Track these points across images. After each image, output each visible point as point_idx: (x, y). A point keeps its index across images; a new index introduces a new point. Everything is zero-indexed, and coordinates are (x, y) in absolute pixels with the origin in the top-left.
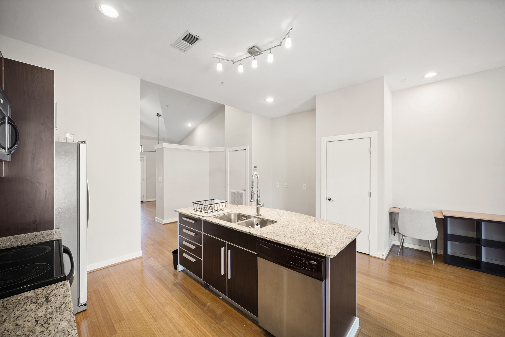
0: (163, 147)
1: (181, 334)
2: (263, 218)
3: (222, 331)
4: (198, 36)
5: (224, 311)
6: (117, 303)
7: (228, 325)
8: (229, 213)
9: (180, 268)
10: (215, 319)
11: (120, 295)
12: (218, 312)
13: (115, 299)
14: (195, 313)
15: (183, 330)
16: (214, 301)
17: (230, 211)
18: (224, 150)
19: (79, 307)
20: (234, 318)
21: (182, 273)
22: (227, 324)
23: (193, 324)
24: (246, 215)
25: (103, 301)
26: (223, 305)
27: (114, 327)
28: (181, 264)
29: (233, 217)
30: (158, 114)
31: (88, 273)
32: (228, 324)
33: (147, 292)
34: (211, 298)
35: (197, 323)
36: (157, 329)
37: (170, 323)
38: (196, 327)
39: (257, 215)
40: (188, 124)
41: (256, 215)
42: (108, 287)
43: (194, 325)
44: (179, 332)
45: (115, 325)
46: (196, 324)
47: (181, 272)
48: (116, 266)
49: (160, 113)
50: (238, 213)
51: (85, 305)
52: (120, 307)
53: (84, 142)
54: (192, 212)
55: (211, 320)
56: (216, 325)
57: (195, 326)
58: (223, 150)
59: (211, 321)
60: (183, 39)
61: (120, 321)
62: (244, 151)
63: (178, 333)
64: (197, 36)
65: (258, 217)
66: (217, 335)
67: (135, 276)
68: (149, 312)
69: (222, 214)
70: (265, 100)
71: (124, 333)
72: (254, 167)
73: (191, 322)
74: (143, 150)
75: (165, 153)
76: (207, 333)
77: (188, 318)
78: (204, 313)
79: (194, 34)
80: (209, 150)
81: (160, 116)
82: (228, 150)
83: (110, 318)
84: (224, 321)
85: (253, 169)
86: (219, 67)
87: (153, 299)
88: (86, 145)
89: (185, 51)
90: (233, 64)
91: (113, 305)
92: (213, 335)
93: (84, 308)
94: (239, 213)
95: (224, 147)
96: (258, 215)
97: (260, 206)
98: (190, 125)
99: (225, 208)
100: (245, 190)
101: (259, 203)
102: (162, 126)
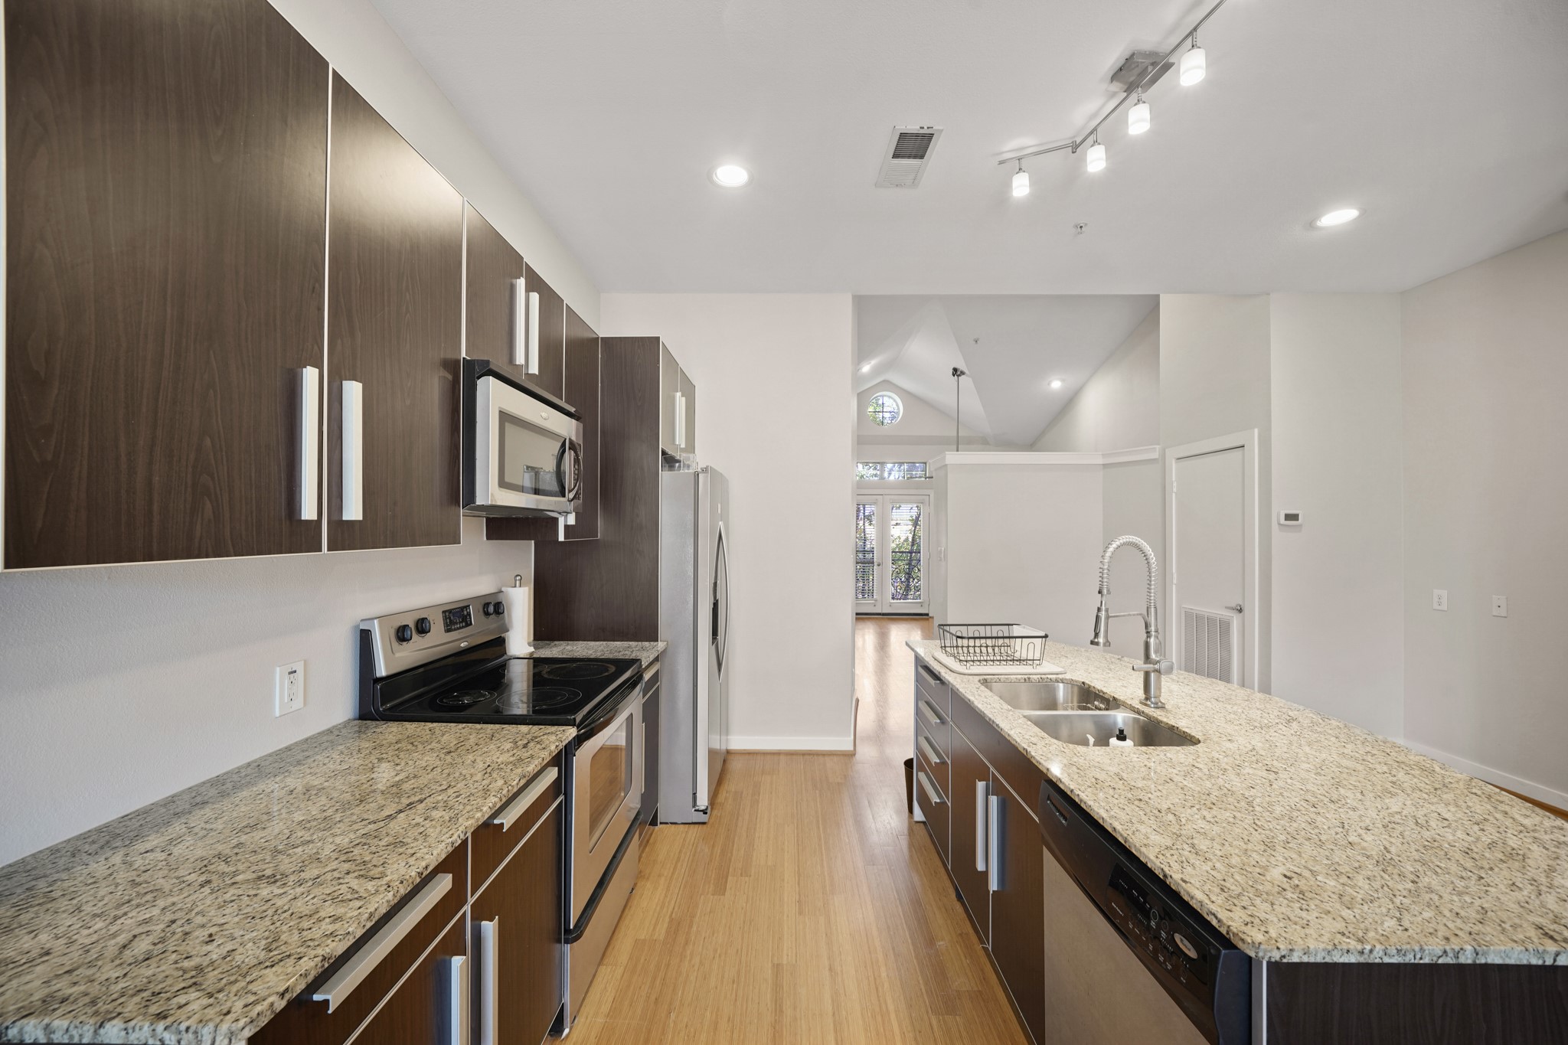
0: (947, 462)
1: (832, 975)
2: (1157, 719)
3: (935, 1040)
4: (926, 128)
5: (976, 989)
6: (757, 835)
7: (961, 1036)
8: (1049, 676)
10: (937, 996)
11: (769, 821)
12: (957, 983)
13: (758, 825)
14: (893, 949)
15: (842, 971)
16: (961, 946)
17: (1058, 670)
18: (1157, 457)
19: (695, 810)
20: (993, 1030)
21: (922, 829)
22: (960, 1032)
23: (873, 972)
24: (1106, 696)
25: (738, 819)
26: (982, 970)
27: (726, 882)
28: (917, 800)
29: (1061, 691)
30: (956, 372)
32: (964, 1034)
33: (820, 840)
34: (959, 932)
35: (884, 975)
36: (794, 931)
37: (824, 936)
38: (875, 983)
39: (1146, 705)
40: (1050, 383)
41: (1141, 703)
42: (759, 794)
43: (874, 975)
44: (830, 969)
45: (730, 878)
46: (880, 976)
47: (922, 824)
48: (794, 757)
49: (962, 367)
50: (1083, 683)
51: (704, 812)
52: (755, 847)
55: (923, 990)
56: (927, 1012)
57: (875, 979)
58: (1155, 455)
59: (922, 993)
60: (895, 156)
61: (741, 875)
62: (1238, 453)
63: (827, 969)
64: (923, 128)
65: (1143, 712)
66: (916, 1039)
67: (817, 792)
68: (799, 884)
69: (1020, 676)
71: (734, 902)
72: (1283, 517)
73: (872, 963)
76: (893, 1016)
77: (869, 948)
78: (915, 961)
79: (913, 127)
80: (1100, 461)
81: (963, 373)
82: (1172, 454)
83: (730, 860)
84: (957, 1017)
85: (1279, 524)
86: (1021, 187)
87: (822, 860)
89: (915, 183)
90: (1073, 152)
91: (747, 836)
92: (904, 1033)
93: (702, 818)
94: (1087, 682)
95: (1157, 447)
96: (1149, 703)
97: (1158, 671)
98: (1056, 385)
99: (1037, 656)
100: (1240, 611)
101: (1153, 656)
102: (971, 401)
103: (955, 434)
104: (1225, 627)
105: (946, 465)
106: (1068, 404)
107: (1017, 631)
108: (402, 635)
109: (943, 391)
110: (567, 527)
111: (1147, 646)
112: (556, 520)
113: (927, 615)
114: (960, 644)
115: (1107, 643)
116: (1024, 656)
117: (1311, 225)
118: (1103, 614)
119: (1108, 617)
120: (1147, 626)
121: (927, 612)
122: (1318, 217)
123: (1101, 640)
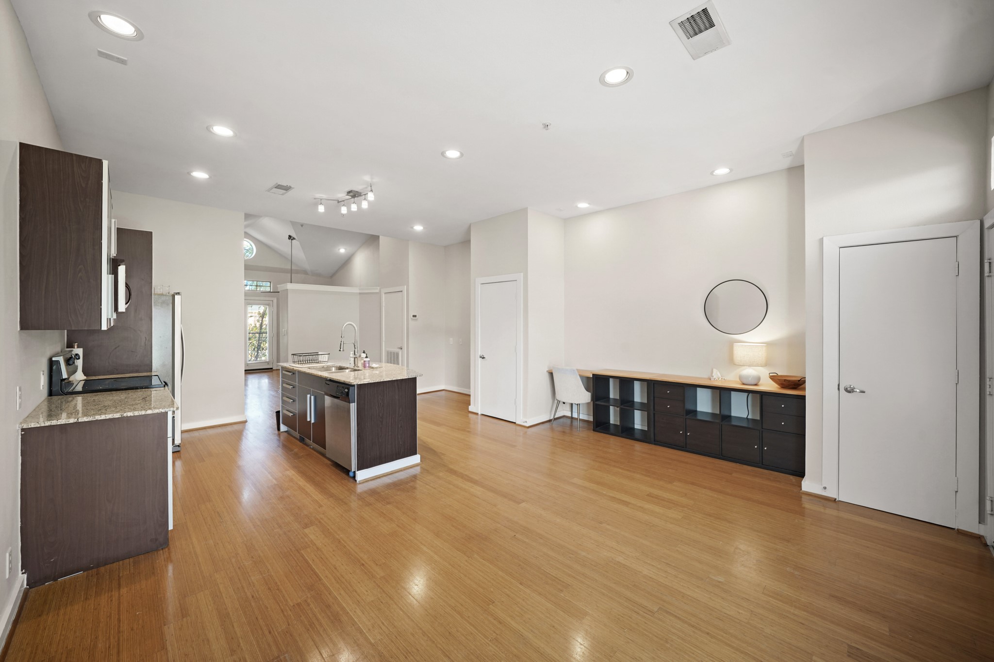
0: (288, 288)
8: (330, 366)
9: (283, 428)
12: (301, 454)
19: (175, 446)
21: (286, 434)
28: (283, 423)
30: (290, 237)
31: (183, 432)
39: (355, 367)
40: (339, 249)
49: (293, 235)
51: (178, 446)
53: (178, 293)
54: (291, 365)
58: (378, 291)
60: (274, 187)
62: (401, 293)
64: (287, 183)
69: (321, 366)
70: (412, 228)
72: (412, 316)
74: (272, 291)
75: (290, 296)
79: (283, 183)
80: (358, 291)
81: (294, 239)
82: (383, 291)
85: (411, 318)
86: (321, 209)
88: (180, 296)
90: (338, 203)
93: (178, 449)
94: (341, 365)
95: (378, 288)
97: (357, 357)
98: (342, 251)
99: (326, 360)
100: (402, 349)
101: (356, 354)
102: (298, 252)
103: (290, 268)
104: (398, 354)
105: (287, 290)
106: (347, 261)
107: (319, 353)
109: (284, 246)
111: (355, 351)
113: (272, 369)
114: (302, 359)
115: (343, 350)
116: (324, 360)
118: (342, 343)
119: (343, 344)
120: (355, 346)
121: (271, 367)
123: (342, 350)
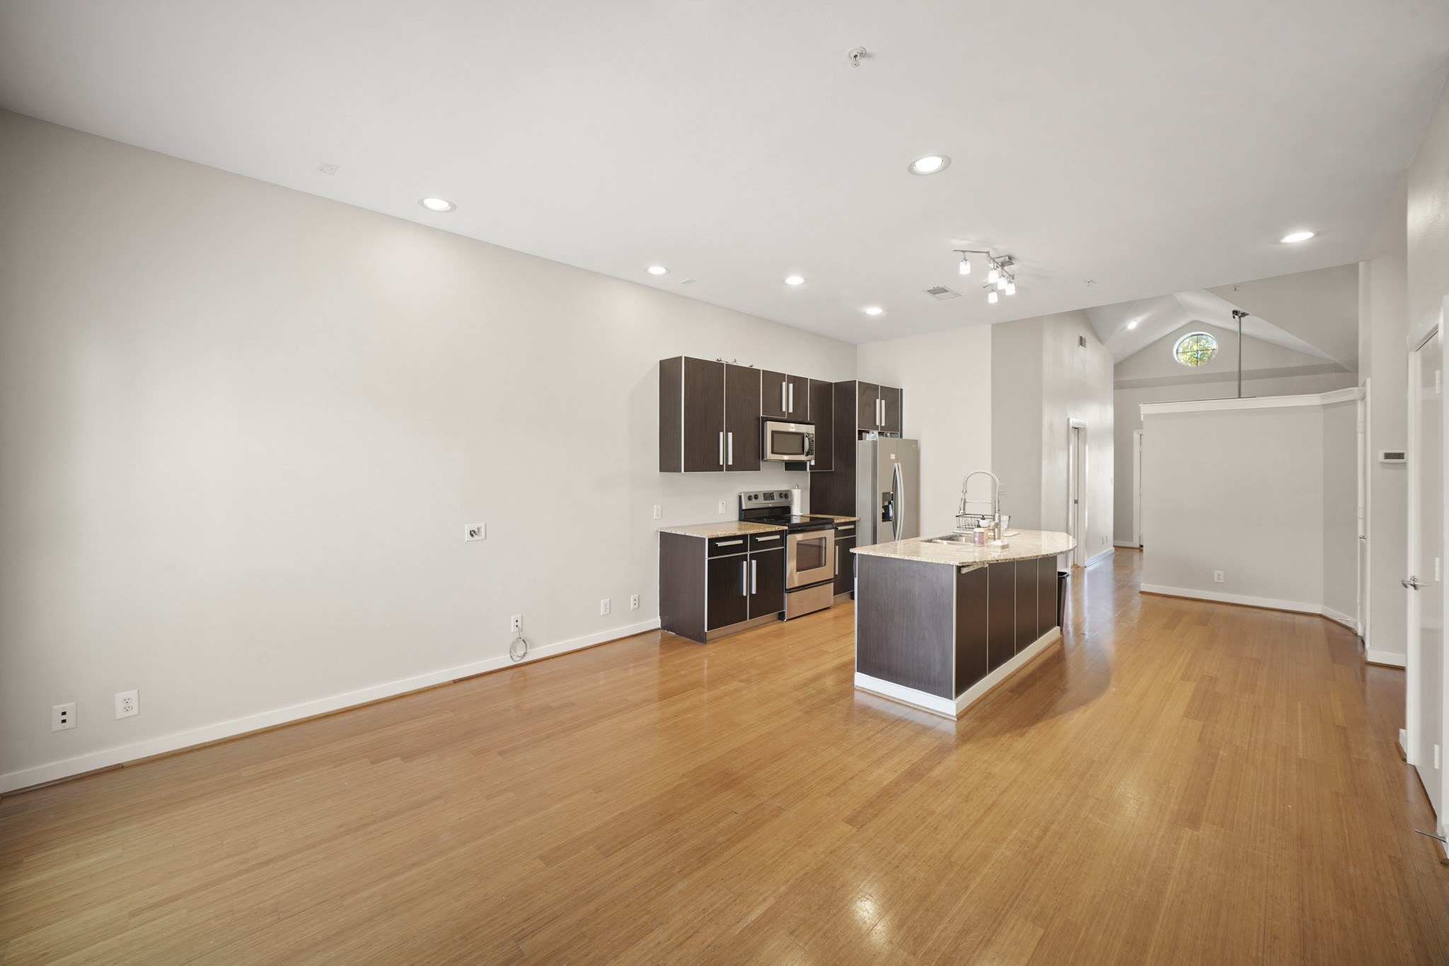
30: (1235, 314)
58: (1354, 396)
80: (1319, 402)
81: (1245, 314)
108: (750, 498)
110: (811, 466)
112: (806, 463)
117: (1277, 241)
122: (1283, 238)
